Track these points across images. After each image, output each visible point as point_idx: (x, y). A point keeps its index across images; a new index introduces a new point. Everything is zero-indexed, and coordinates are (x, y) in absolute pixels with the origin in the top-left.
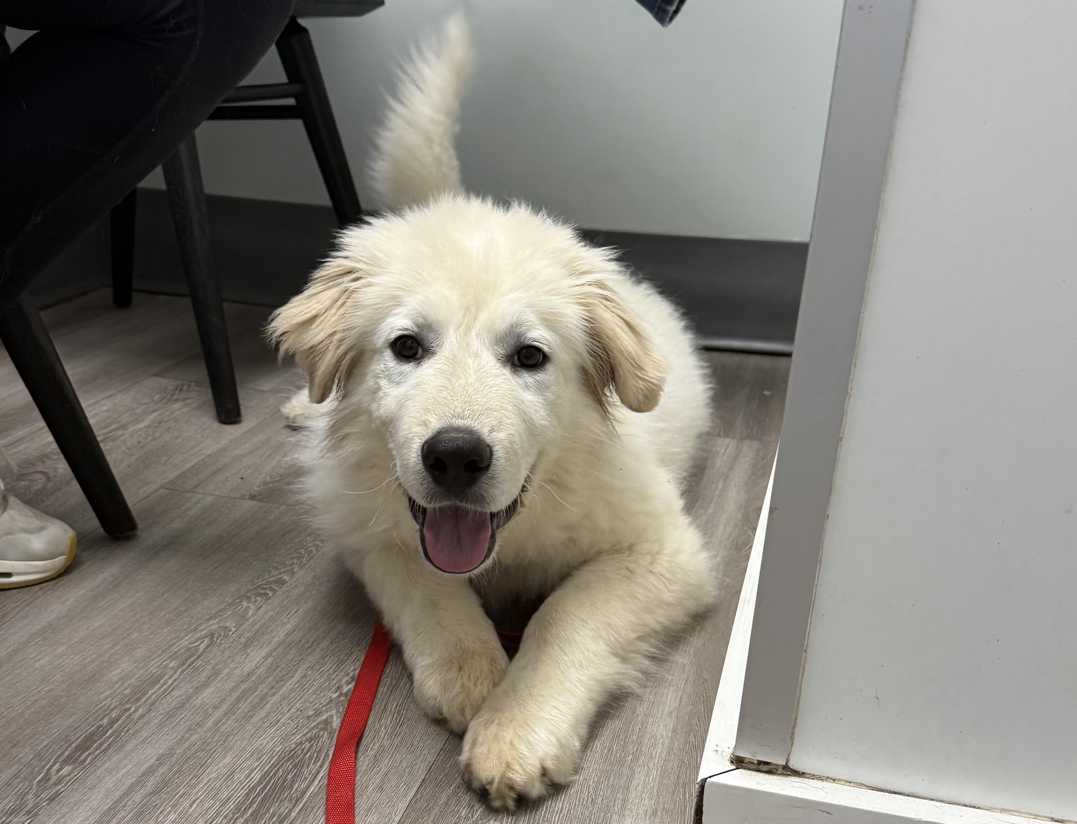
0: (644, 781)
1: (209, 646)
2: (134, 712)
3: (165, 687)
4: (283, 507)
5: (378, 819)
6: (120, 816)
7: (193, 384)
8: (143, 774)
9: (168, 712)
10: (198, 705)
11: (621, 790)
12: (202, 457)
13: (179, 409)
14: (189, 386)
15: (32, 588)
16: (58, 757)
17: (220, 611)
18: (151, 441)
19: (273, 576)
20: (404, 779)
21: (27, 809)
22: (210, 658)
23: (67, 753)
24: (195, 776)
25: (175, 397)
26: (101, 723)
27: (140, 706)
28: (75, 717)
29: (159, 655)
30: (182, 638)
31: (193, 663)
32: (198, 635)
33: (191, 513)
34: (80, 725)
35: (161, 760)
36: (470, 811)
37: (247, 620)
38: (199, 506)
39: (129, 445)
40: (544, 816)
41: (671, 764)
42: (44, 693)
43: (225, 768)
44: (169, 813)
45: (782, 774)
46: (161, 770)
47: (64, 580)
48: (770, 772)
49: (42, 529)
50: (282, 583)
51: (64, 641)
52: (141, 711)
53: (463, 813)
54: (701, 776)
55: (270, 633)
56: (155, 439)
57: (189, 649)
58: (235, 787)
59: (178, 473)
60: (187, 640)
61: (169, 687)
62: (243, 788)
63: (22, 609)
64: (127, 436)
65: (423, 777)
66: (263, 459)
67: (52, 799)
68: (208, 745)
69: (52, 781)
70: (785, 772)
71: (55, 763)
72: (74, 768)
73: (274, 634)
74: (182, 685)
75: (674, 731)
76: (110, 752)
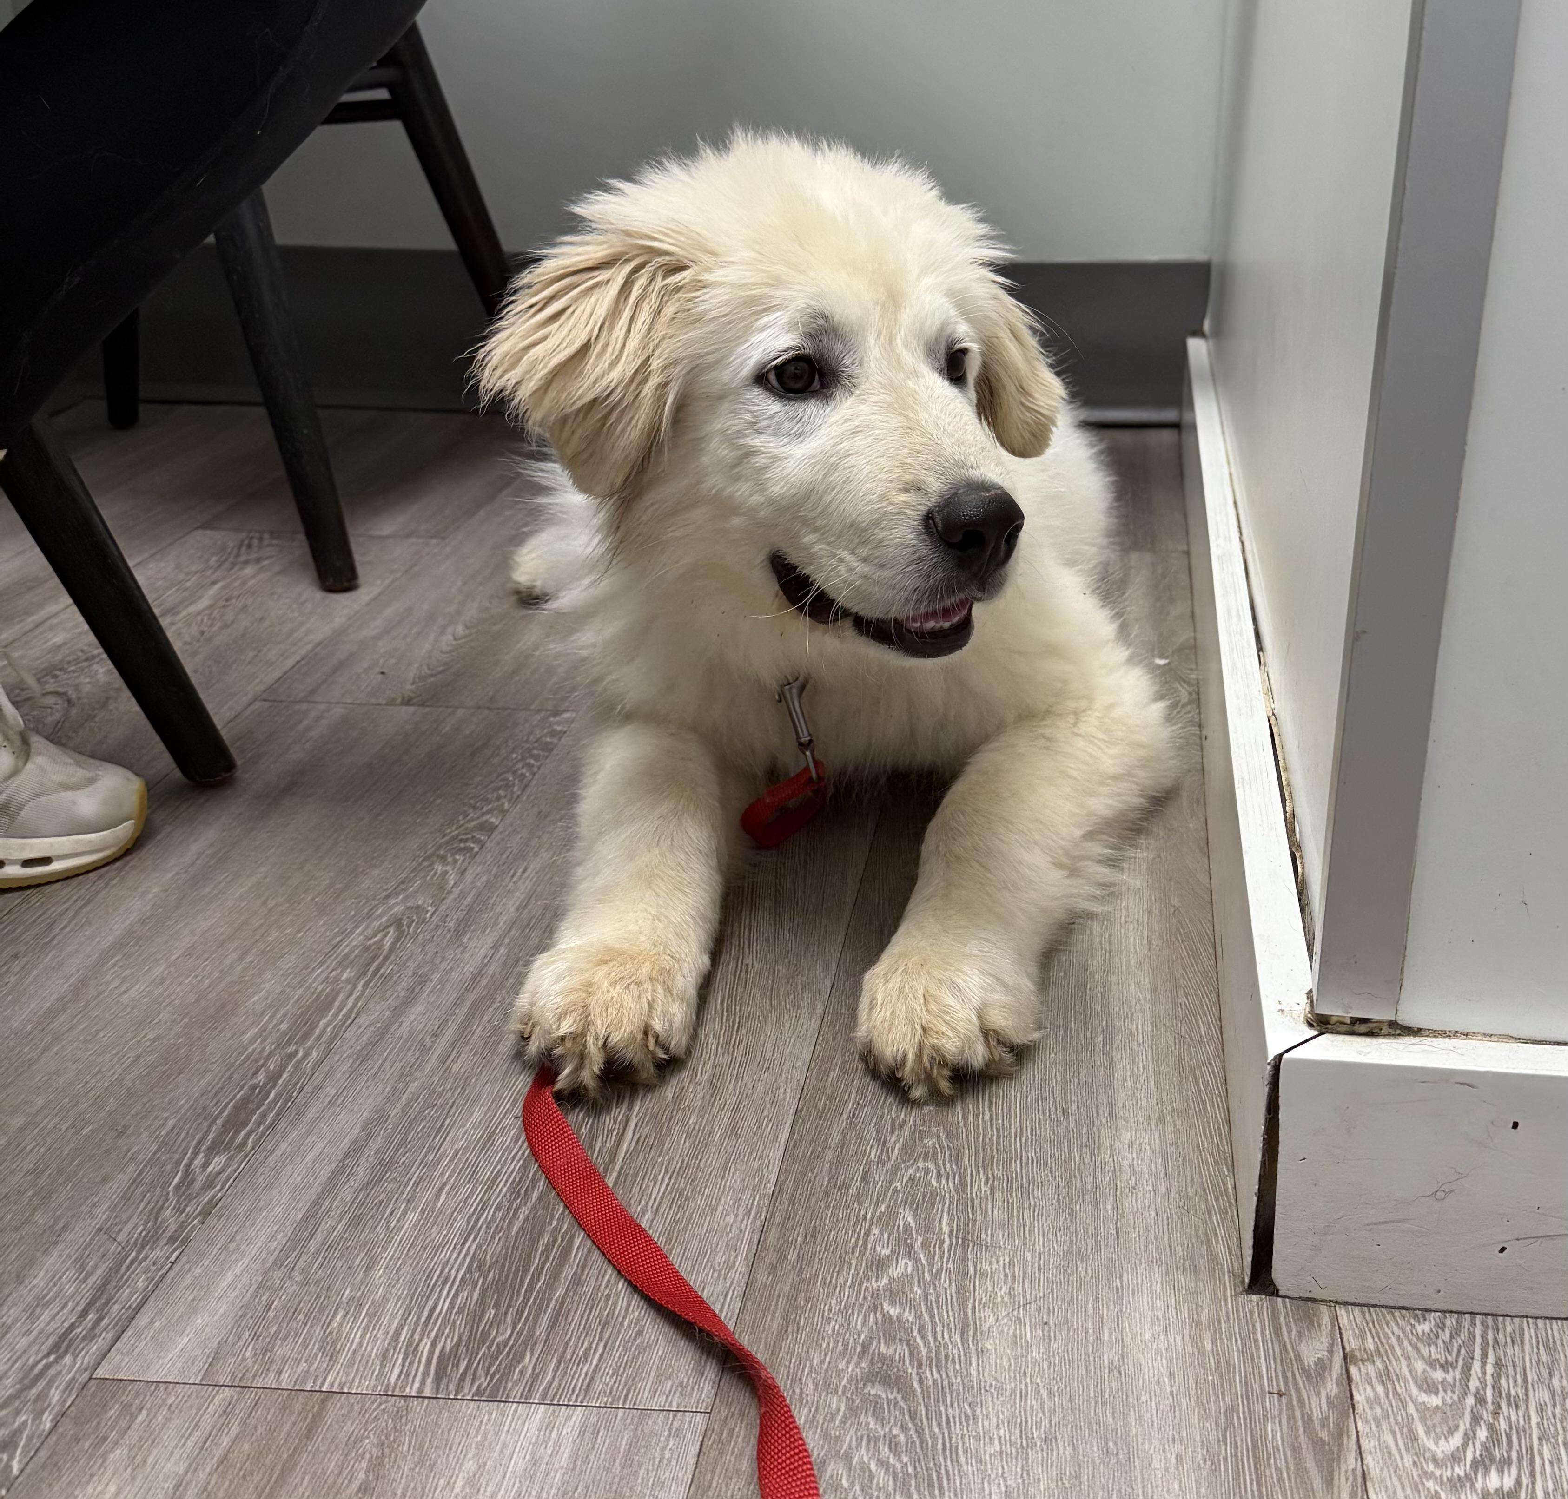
0: (1132, 1071)
1: (397, 940)
3: (345, 1011)
4: (460, 713)
5: (744, 1180)
6: (326, 1225)
7: (266, 536)
8: (347, 1155)
9: (360, 1051)
10: (406, 1034)
11: (1101, 1090)
12: (310, 646)
13: (253, 576)
14: (261, 539)
15: (86, 876)
16: (199, 1143)
17: (403, 882)
18: (221, 629)
19: (472, 820)
20: (766, 1113)
21: (168, 1234)
22: (405, 958)
23: (211, 1136)
24: (431, 1148)
25: (243, 558)
26: (255, 1081)
27: (311, 1048)
28: (209, 1077)
29: (322, 963)
30: (352, 932)
31: (378, 969)
32: (376, 924)
33: (314, 734)
34: (222, 1088)
35: (368, 1129)
36: (882, 1150)
37: (450, 892)
38: (325, 722)
39: (187, 638)
40: (998, 1144)
41: (1162, 1042)
42: (148, 1043)
43: (476, 1129)
44: (405, 1212)
45: (1388, 1035)
46: (374, 1145)
47: (134, 860)
48: (1370, 1034)
49: (91, 781)
50: (489, 829)
51: (158, 956)
52: (314, 1053)
53: (873, 1154)
54: (1271, 1053)
55: (492, 909)
56: (226, 626)
57: (367, 949)
58: (501, 1158)
59: (277, 674)
60: (360, 934)
61: (350, 1011)
63: (77, 912)
64: (179, 625)
65: (794, 1107)
66: (409, 640)
67: (206, 1213)
68: (440, 1095)
69: (198, 1185)
70: (1392, 1031)
71: (196, 1153)
72: (230, 1158)
73: (499, 908)
74: (371, 1005)
75: (1154, 990)
76: (282, 1125)
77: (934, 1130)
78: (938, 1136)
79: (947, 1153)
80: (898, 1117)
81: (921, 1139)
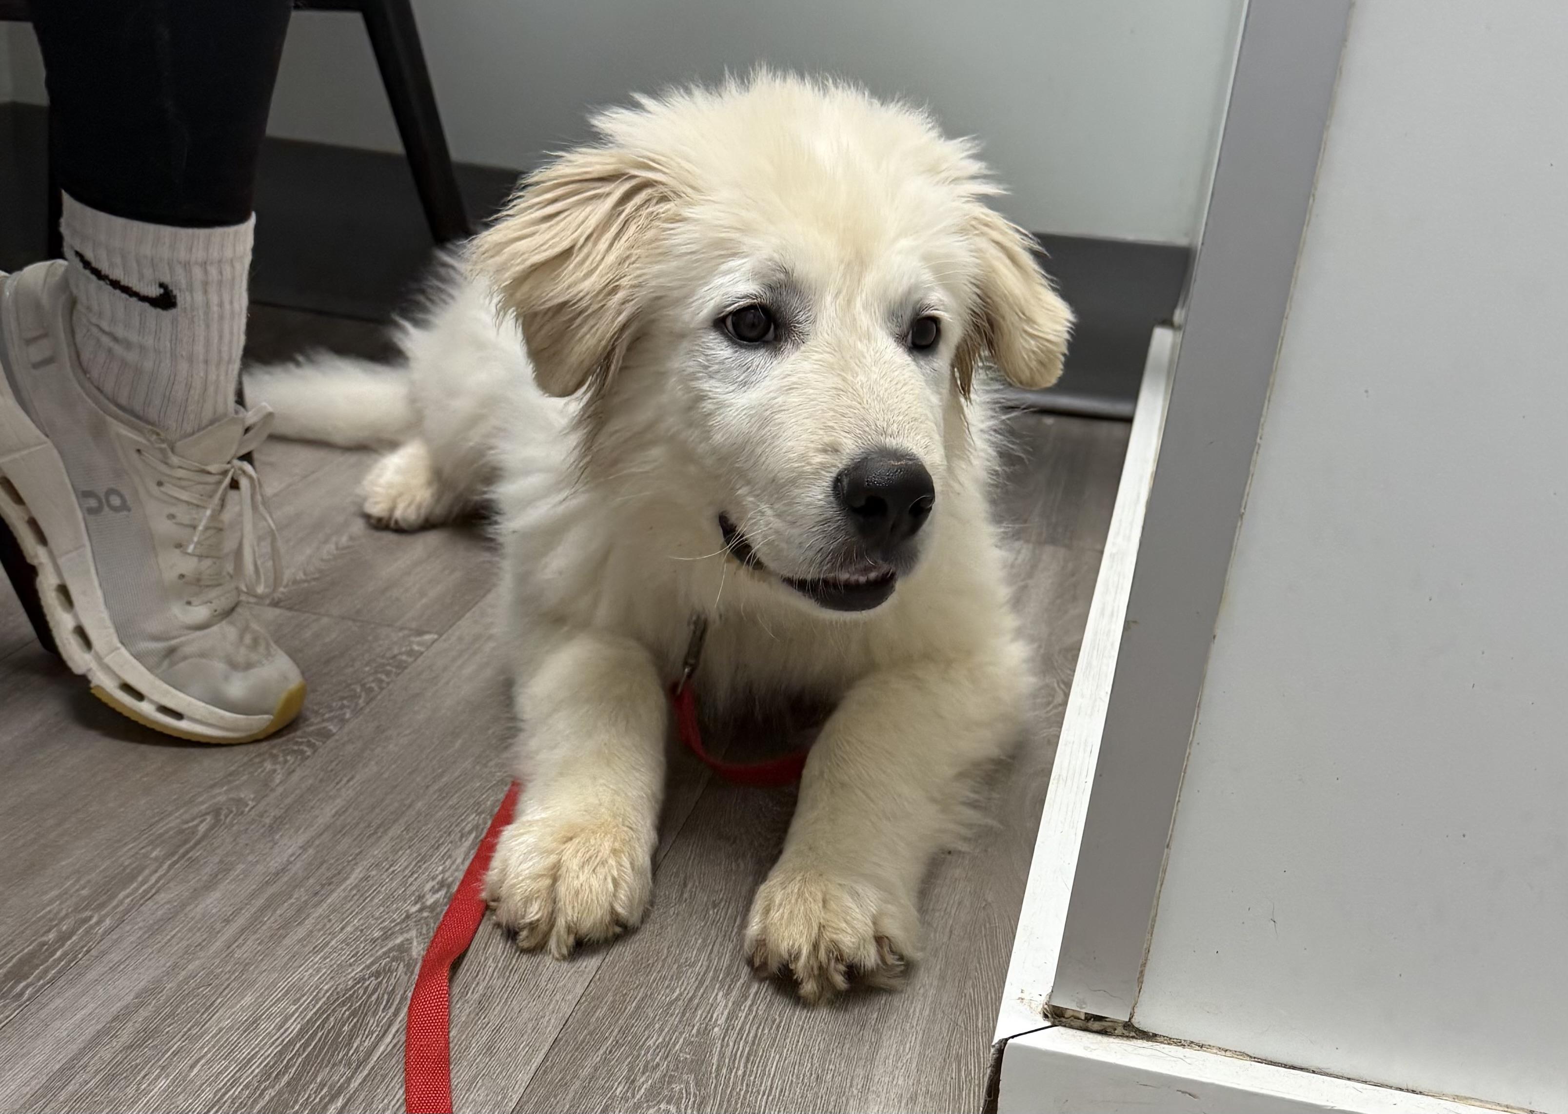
1: (212, 828)
2: (98, 923)
3: (146, 887)
4: (325, 620)
5: (487, 1095)
6: (80, 1079)
8: (115, 1018)
9: (152, 925)
10: (198, 917)
11: (862, 1063)
17: (230, 774)
19: (312, 724)
20: (525, 1037)
22: (216, 845)
24: (196, 1024)
26: (45, 939)
27: (106, 916)
29: (135, 839)
30: (170, 814)
31: (187, 852)
32: (195, 810)
34: (12, 941)
35: (143, 997)
36: (629, 1088)
37: (273, 790)
40: (745, 1098)
41: (937, 1028)
43: (244, 1012)
44: (157, 1078)
45: (1122, 1036)
46: (144, 1013)
48: (1103, 1032)
50: (326, 735)
52: (108, 922)
53: (619, 1090)
54: (998, 1037)
55: (310, 811)
57: (181, 832)
58: (261, 1041)
60: (177, 818)
61: (151, 888)
62: (273, 1043)
65: (554, 1036)
68: (217, 977)
70: (1126, 1033)
73: (317, 812)
74: (171, 884)
75: (943, 977)
76: (61, 982)
77: (685, 1077)
78: (688, 1083)
79: (692, 1099)
80: (653, 1060)
81: (669, 1083)
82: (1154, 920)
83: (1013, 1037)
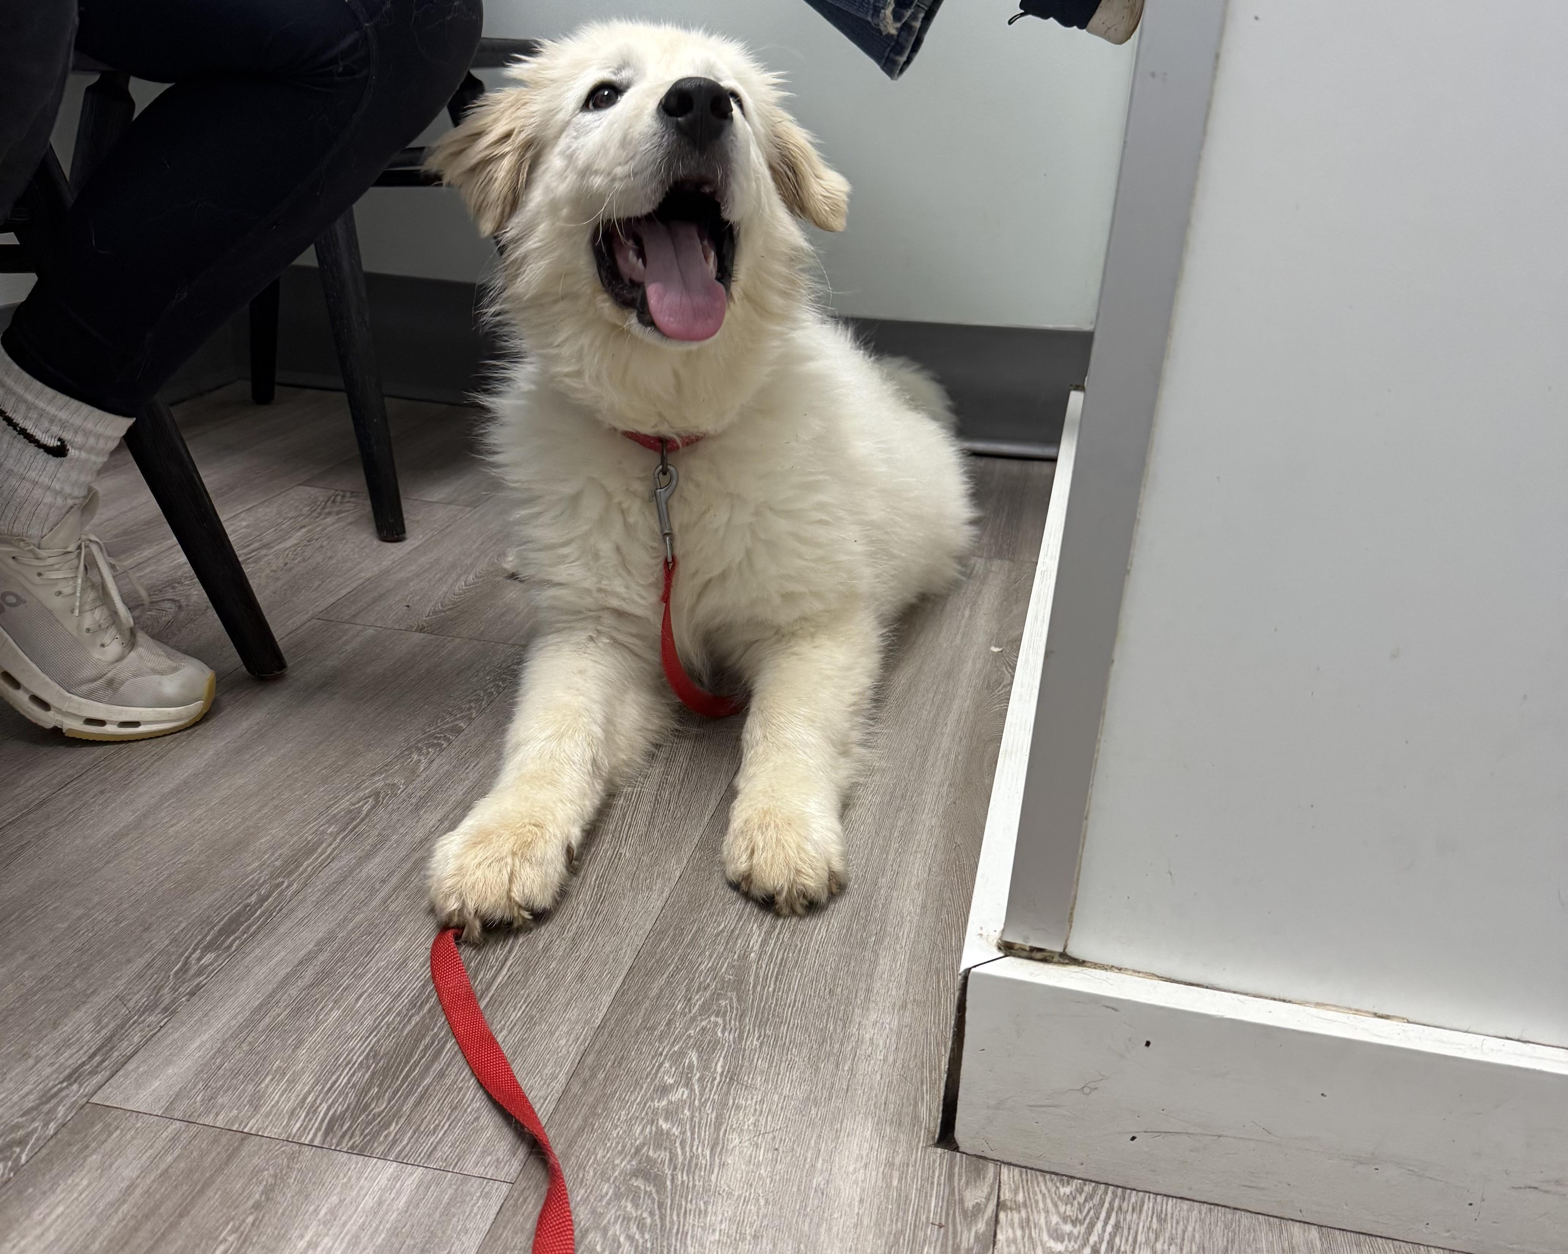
0: (890, 968)
1: (374, 807)
2: (287, 887)
3: (323, 856)
4: (457, 641)
6: (273, 1013)
7: (348, 494)
8: (300, 963)
9: (327, 887)
10: (363, 878)
11: (864, 979)
12: (360, 582)
13: (333, 524)
14: (343, 497)
15: (163, 739)
16: (199, 942)
17: (387, 765)
18: (299, 562)
19: (447, 723)
20: (607, 966)
21: (162, 1006)
22: (375, 821)
23: (208, 938)
24: (361, 964)
25: (327, 511)
26: (249, 901)
27: (294, 880)
28: (217, 894)
29: (316, 819)
30: (342, 798)
31: (355, 828)
32: (361, 794)
33: (348, 648)
34: (224, 904)
35: (320, 946)
36: (687, 1005)
37: (418, 776)
38: (359, 639)
39: (274, 568)
40: (775, 1010)
41: (920, 946)
42: (180, 865)
43: (396, 954)
44: (331, 1010)
45: (1059, 963)
46: (321, 958)
47: (200, 729)
48: (1044, 960)
49: (175, 670)
50: (460, 731)
51: (201, 802)
52: (295, 885)
53: (679, 1007)
54: (964, 966)
56: (304, 560)
57: (350, 812)
58: (409, 977)
59: (332, 600)
60: (347, 801)
61: (328, 857)
62: (418, 978)
63: (152, 764)
64: (270, 557)
65: (630, 964)
66: (432, 583)
67: (192, 994)
68: (376, 927)
69: (192, 972)
70: (1062, 960)
71: (194, 950)
72: (218, 956)
73: (451, 792)
74: (343, 854)
75: (924, 906)
76: (259, 936)
77: (729, 994)
78: (731, 999)
79: (735, 1012)
80: (705, 981)
81: (717, 1000)
82: (1079, 874)
83: (975, 967)
